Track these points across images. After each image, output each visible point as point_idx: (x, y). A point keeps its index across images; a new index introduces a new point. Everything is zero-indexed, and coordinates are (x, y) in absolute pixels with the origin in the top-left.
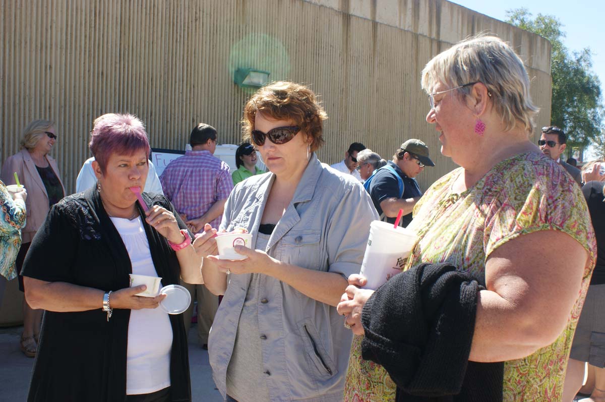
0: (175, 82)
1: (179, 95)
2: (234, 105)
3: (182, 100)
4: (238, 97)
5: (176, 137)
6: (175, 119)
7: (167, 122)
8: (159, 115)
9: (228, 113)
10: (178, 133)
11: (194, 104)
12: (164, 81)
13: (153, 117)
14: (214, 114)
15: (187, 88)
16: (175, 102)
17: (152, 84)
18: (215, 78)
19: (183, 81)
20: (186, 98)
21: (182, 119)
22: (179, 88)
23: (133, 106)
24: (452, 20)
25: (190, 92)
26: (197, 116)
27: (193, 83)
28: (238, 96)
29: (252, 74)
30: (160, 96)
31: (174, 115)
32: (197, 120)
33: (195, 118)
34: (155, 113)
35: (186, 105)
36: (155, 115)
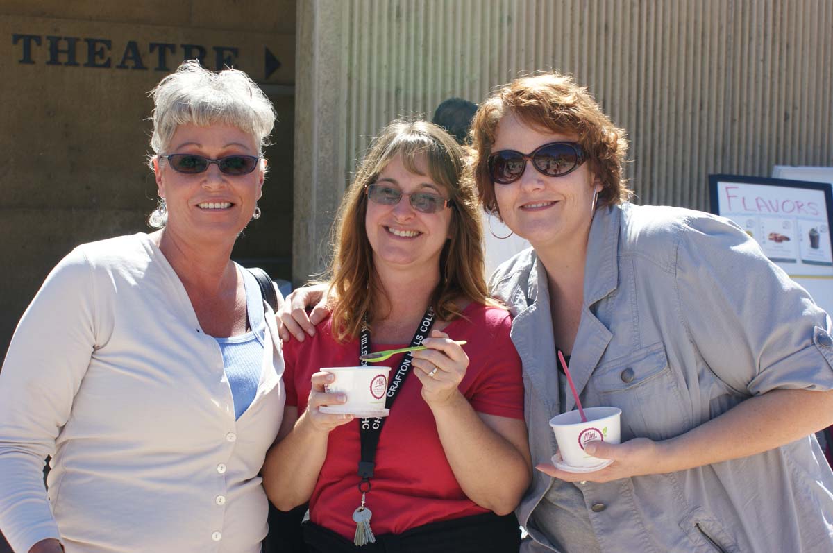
0: (750, 39)
1: (757, 64)
3: (764, 76)
5: (751, 153)
6: (748, 114)
7: (733, 121)
8: (718, 106)
10: (754, 143)
11: (787, 83)
12: (728, 37)
13: (705, 112)
15: (773, 50)
16: (749, 78)
17: (703, 45)
19: (765, 35)
20: (772, 72)
21: (763, 115)
22: (757, 51)
23: (666, 91)
25: (780, 59)
26: (794, 108)
27: (785, 38)
30: (719, 68)
31: (748, 106)
32: (793, 115)
33: (790, 112)
34: (709, 103)
35: (772, 83)
36: (709, 109)
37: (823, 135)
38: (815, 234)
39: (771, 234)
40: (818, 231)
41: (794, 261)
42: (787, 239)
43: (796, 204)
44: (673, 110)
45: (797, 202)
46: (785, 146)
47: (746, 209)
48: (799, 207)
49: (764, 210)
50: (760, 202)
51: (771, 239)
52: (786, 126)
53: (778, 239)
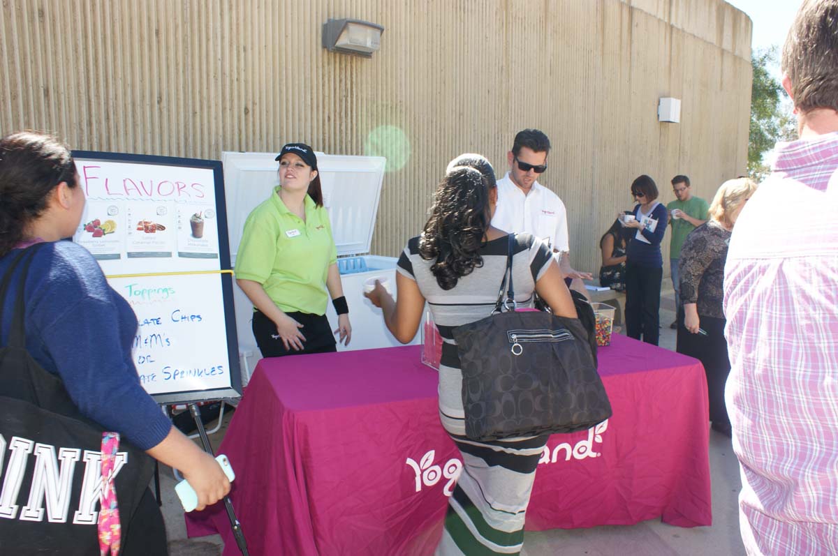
0: (208, 40)
1: (215, 63)
2: (323, 85)
3: (223, 73)
4: (329, 72)
6: (209, 107)
7: (194, 113)
9: (312, 99)
10: (217, 133)
11: (246, 82)
12: (185, 36)
13: (164, 103)
14: (287, 100)
15: (231, 51)
16: (208, 75)
17: (158, 42)
18: (286, 36)
19: (223, 38)
20: (231, 71)
21: (224, 109)
22: (215, 51)
23: (120, 83)
25: (238, 60)
26: (254, 103)
27: (242, 42)
28: (329, 69)
29: (352, 27)
30: (177, 64)
31: (209, 101)
32: (253, 110)
33: (250, 107)
34: (169, 95)
35: (232, 81)
36: (169, 102)
37: (281, 128)
38: (199, 220)
39: (140, 223)
40: (203, 217)
41: (169, 255)
42: (162, 228)
43: (176, 186)
44: (129, 100)
45: (177, 183)
46: (247, 137)
47: (108, 193)
48: (179, 189)
49: (134, 193)
50: (129, 185)
51: (139, 229)
52: (246, 120)
53: (149, 228)
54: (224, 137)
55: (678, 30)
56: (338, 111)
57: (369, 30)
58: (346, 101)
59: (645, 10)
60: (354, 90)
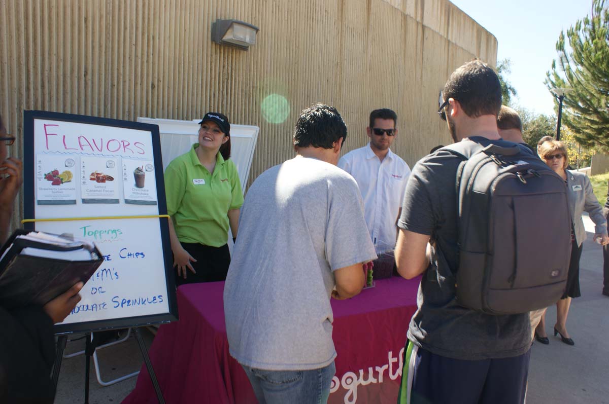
0: (125, 28)
1: (131, 48)
2: (211, 70)
3: (136, 56)
4: (216, 60)
5: (127, 110)
6: (124, 82)
7: (113, 86)
8: (100, 74)
9: (202, 80)
10: (130, 103)
11: (153, 63)
12: (107, 24)
13: (89, 77)
14: (184, 79)
16: (124, 57)
17: (86, 27)
18: (185, 30)
19: (137, 28)
20: (142, 54)
21: (136, 84)
22: (131, 38)
23: (54, 58)
24: (433, 6)
25: (148, 46)
26: (159, 81)
27: (151, 32)
28: (216, 57)
29: (236, 26)
30: (100, 46)
31: (124, 77)
32: (158, 86)
33: (156, 83)
34: (93, 71)
35: (142, 63)
36: (93, 75)
37: (179, 101)
38: (141, 173)
39: (93, 174)
40: (144, 170)
41: (117, 201)
42: (111, 179)
43: (122, 144)
44: (61, 73)
45: (123, 141)
46: (152, 106)
47: (66, 148)
48: (124, 147)
49: (87, 149)
50: (83, 142)
51: (92, 179)
52: (153, 93)
53: (100, 179)
54: (135, 105)
55: (453, 43)
56: (221, 90)
57: (248, 30)
58: (227, 82)
59: (432, 28)
60: (233, 74)
